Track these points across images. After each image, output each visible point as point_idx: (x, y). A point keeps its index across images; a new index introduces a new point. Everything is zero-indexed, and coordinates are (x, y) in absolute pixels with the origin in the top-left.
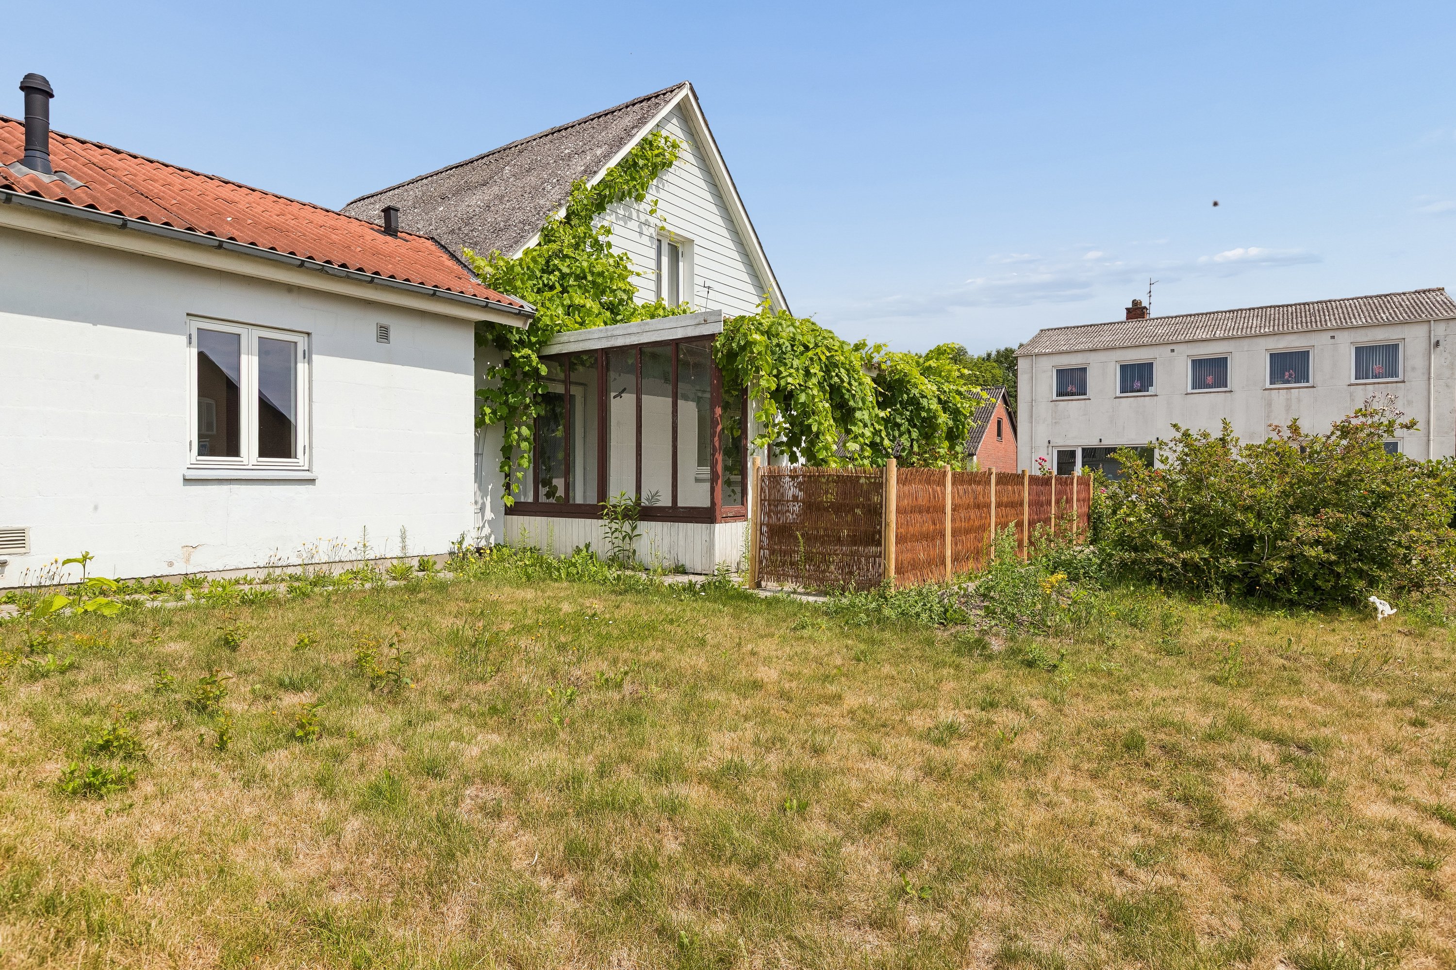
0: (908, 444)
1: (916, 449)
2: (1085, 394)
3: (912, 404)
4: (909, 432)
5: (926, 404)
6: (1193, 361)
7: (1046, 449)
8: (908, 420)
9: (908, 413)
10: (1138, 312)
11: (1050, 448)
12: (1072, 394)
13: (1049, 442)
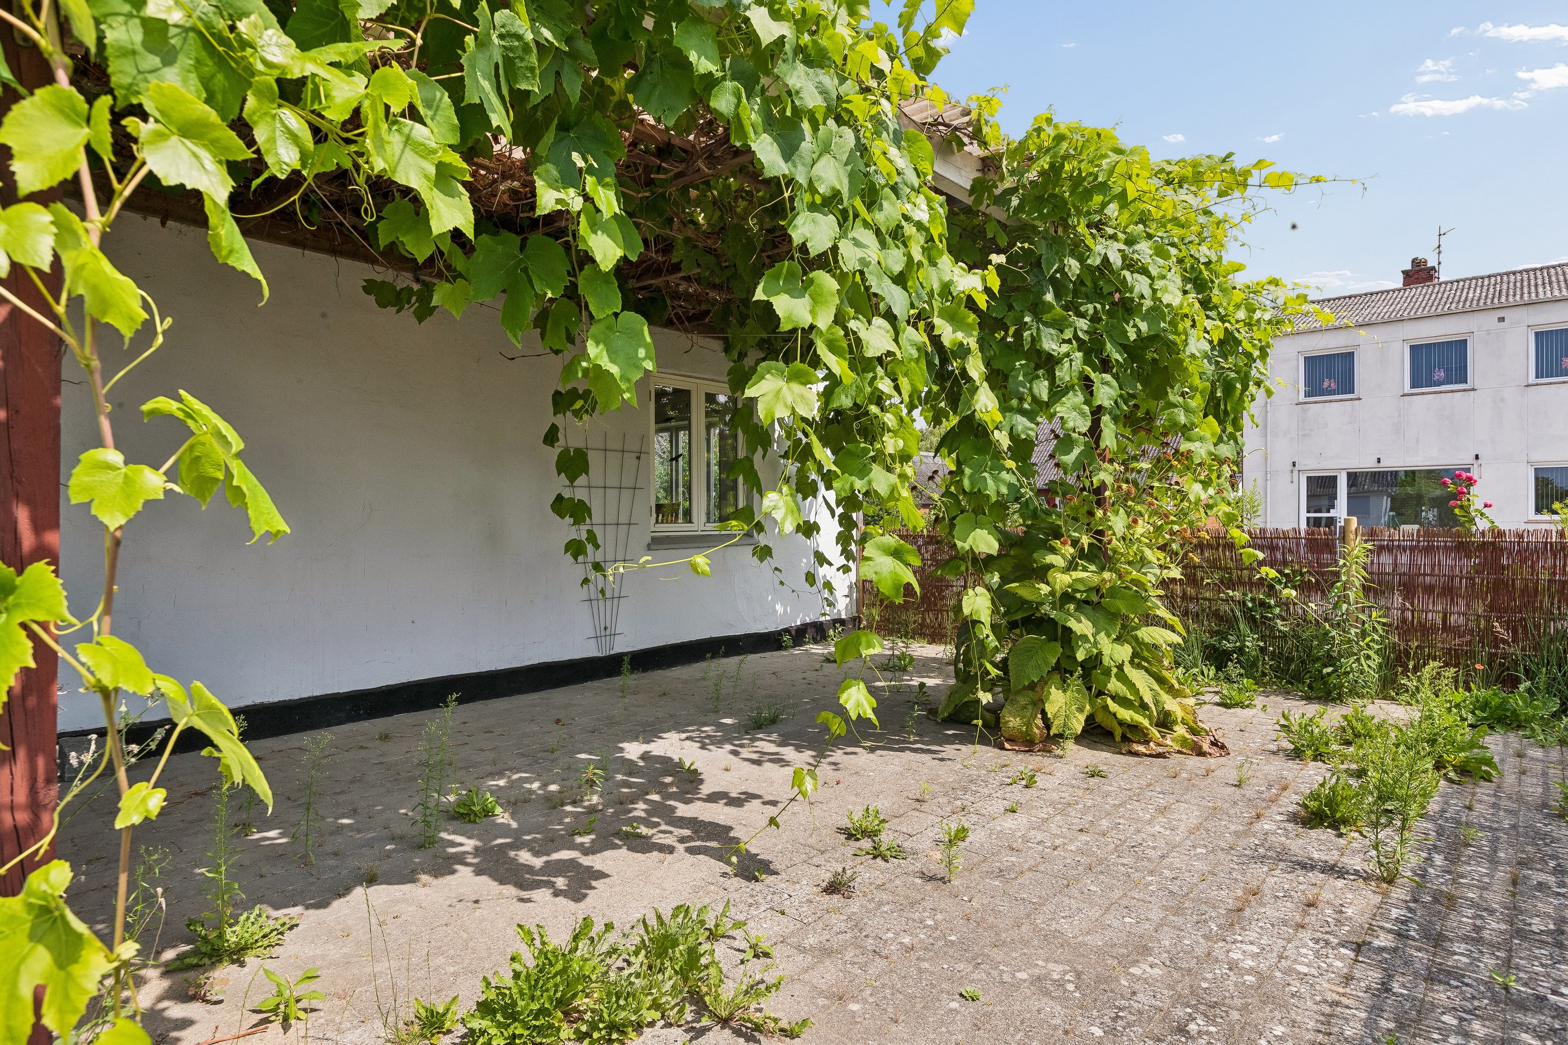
0: (1084, 425)
1: (1109, 439)
2: (1352, 391)
3: (1098, 295)
4: (1087, 385)
5: (1147, 292)
6: (1537, 334)
7: (1288, 475)
8: (1082, 345)
9: (1083, 324)
10: (1422, 275)
11: (1296, 473)
12: (1330, 393)
13: (1294, 464)
